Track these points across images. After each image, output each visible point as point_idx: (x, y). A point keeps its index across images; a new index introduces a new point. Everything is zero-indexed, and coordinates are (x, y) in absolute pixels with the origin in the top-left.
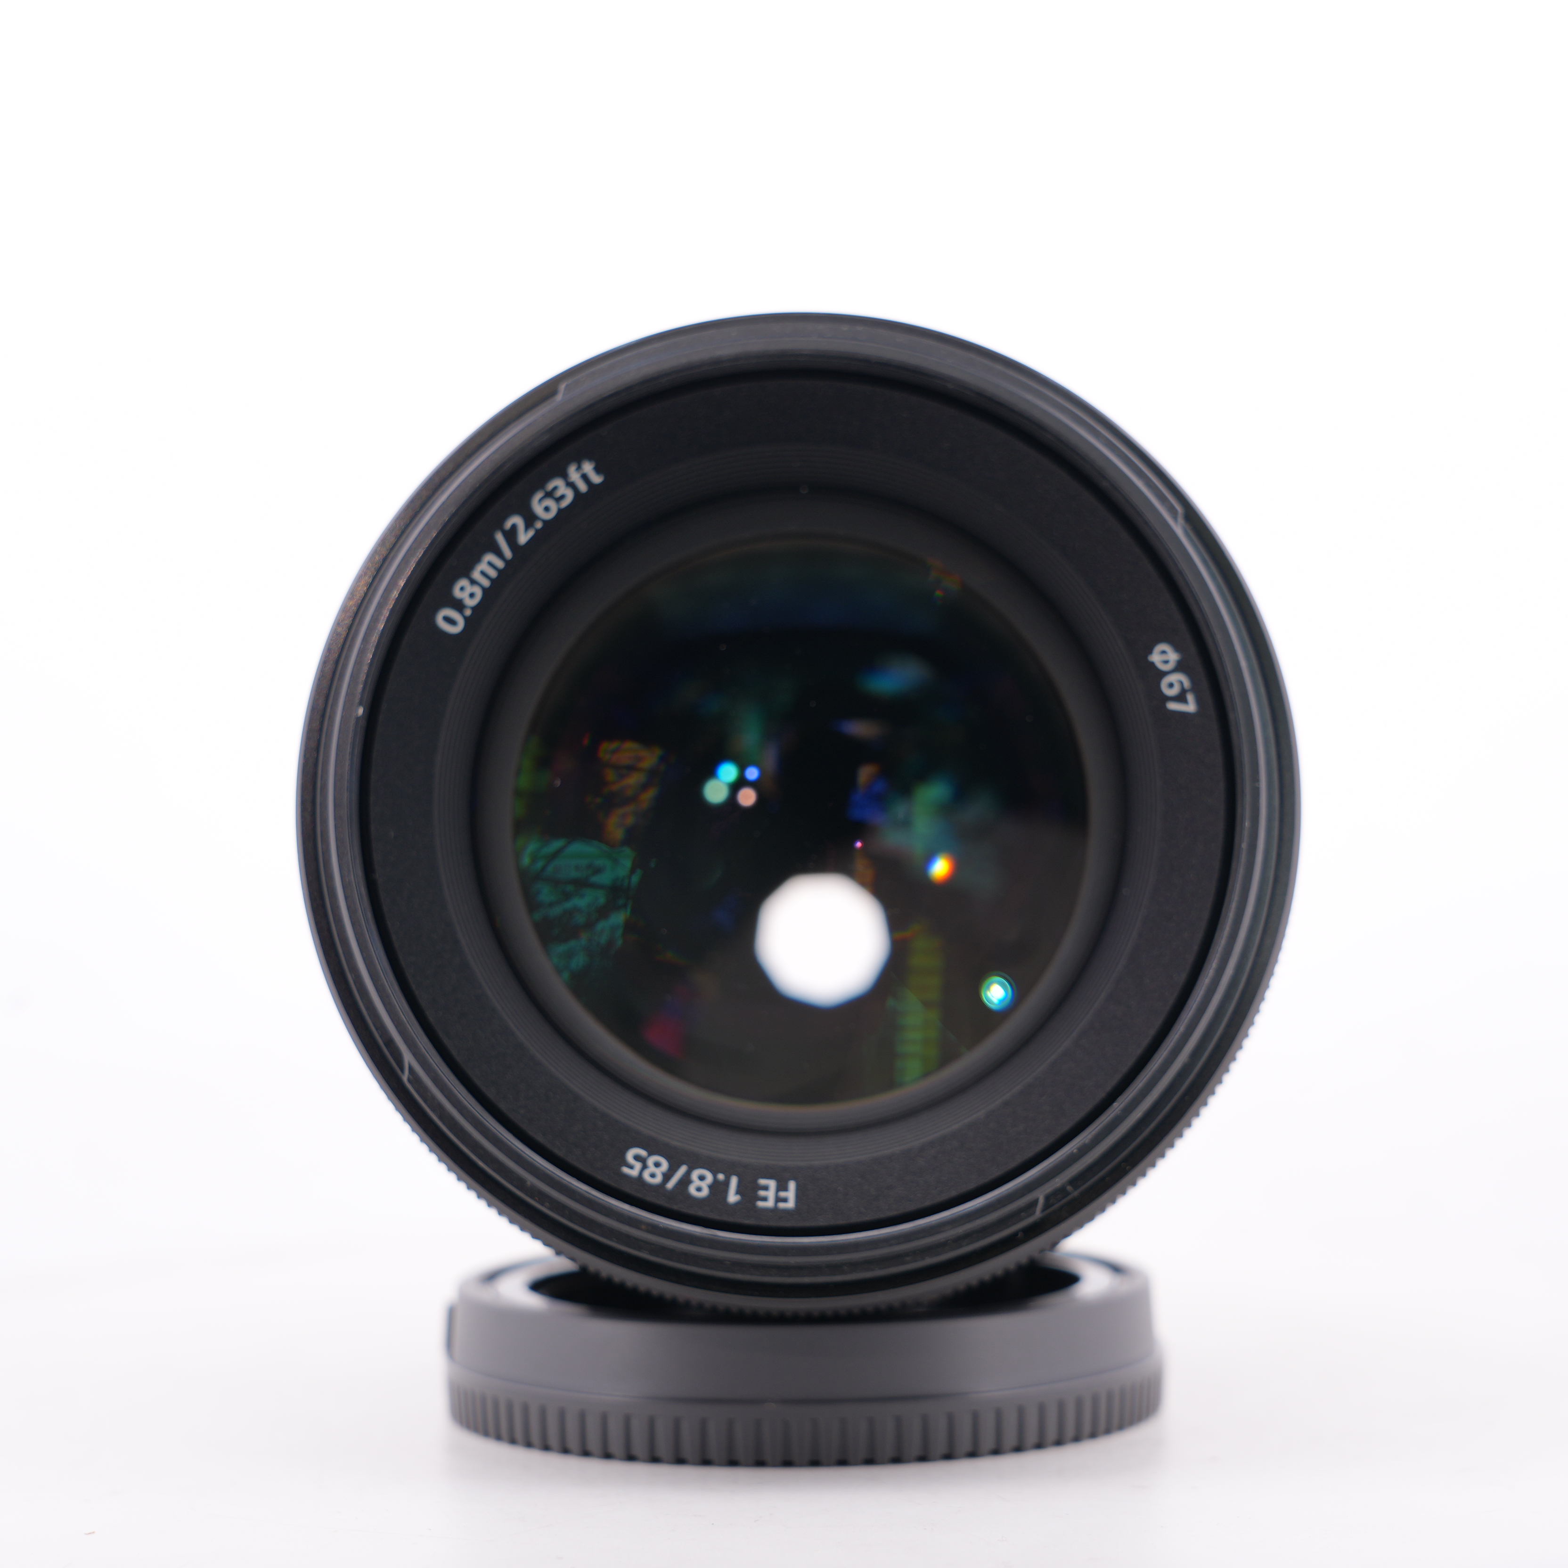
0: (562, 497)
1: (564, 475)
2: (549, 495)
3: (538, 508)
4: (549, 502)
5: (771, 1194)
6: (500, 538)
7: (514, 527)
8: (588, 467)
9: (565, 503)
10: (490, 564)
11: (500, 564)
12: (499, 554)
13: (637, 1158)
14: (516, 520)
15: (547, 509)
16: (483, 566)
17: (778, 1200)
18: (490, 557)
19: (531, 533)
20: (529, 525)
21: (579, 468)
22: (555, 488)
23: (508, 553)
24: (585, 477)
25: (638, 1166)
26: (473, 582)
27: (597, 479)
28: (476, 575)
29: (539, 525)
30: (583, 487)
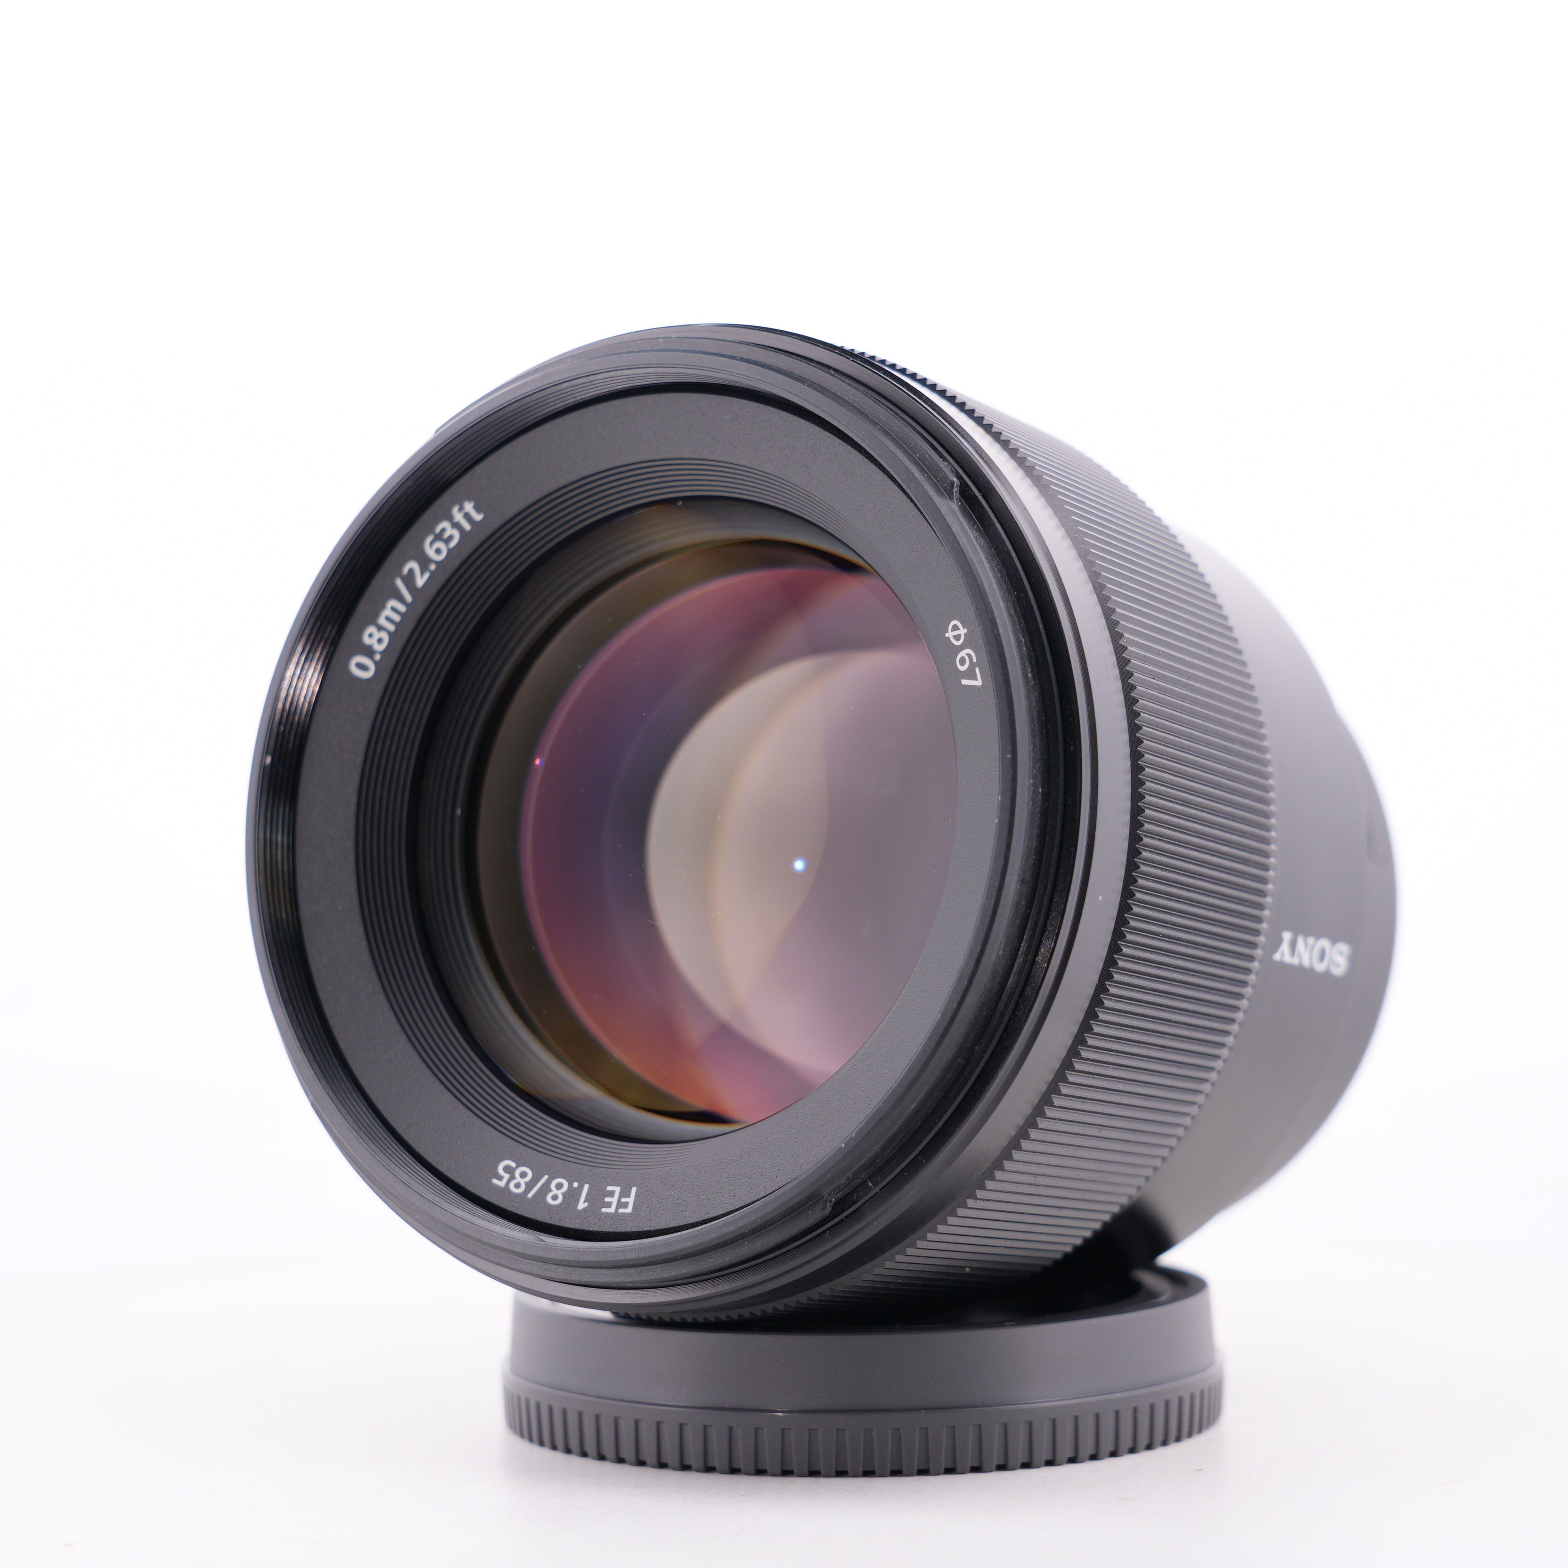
0: (451, 538)
1: (450, 518)
2: (439, 537)
3: (430, 552)
4: (439, 545)
5: (614, 1200)
6: (399, 583)
7: (411, 571)
8: (469, 507)
9: (453, 544)
10: (394, 609)
11: (402, 608)
12: (401, 599)
13: (507, 1169)
14: (413, 565)
15: (438, 551)
16: (387, 612)
17: (621, 1205)
18: (393, 603)
19: (427, 575)
20: (424, 568)
21: (461, 509)
22: (443, 530)
23: (409, 598)
24: (467, 516)
25: (506, 1176)
26: (380, 628)
27: (478, 517)
28: (382, 621)
29: (433, 567)
30: (467, 527)
